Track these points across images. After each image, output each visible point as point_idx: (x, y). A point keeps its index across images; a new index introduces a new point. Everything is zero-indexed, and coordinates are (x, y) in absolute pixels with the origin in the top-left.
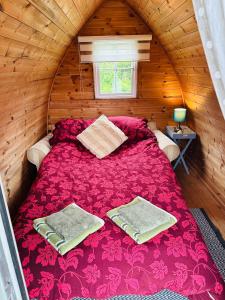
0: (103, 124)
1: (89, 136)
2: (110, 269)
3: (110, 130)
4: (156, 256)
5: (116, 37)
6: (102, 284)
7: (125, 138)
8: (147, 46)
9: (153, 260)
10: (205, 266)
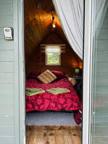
0: (48, 72)
1: (42, 76)
2: (45, 100)
3: (50, 74)
4: (61, 97)
5: (54, 45)
6: (42, 105)
7: (56, 78)
8: (64, 48)
9: (60, 98)
10: (78, 101)
